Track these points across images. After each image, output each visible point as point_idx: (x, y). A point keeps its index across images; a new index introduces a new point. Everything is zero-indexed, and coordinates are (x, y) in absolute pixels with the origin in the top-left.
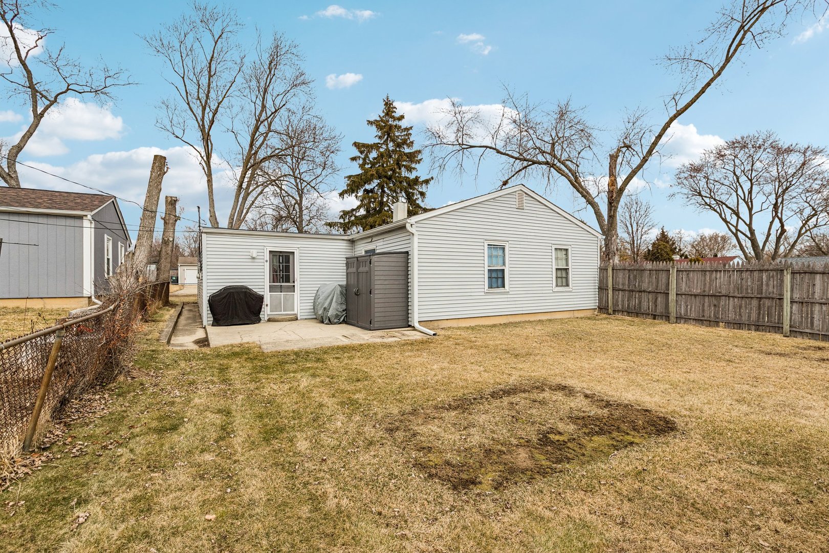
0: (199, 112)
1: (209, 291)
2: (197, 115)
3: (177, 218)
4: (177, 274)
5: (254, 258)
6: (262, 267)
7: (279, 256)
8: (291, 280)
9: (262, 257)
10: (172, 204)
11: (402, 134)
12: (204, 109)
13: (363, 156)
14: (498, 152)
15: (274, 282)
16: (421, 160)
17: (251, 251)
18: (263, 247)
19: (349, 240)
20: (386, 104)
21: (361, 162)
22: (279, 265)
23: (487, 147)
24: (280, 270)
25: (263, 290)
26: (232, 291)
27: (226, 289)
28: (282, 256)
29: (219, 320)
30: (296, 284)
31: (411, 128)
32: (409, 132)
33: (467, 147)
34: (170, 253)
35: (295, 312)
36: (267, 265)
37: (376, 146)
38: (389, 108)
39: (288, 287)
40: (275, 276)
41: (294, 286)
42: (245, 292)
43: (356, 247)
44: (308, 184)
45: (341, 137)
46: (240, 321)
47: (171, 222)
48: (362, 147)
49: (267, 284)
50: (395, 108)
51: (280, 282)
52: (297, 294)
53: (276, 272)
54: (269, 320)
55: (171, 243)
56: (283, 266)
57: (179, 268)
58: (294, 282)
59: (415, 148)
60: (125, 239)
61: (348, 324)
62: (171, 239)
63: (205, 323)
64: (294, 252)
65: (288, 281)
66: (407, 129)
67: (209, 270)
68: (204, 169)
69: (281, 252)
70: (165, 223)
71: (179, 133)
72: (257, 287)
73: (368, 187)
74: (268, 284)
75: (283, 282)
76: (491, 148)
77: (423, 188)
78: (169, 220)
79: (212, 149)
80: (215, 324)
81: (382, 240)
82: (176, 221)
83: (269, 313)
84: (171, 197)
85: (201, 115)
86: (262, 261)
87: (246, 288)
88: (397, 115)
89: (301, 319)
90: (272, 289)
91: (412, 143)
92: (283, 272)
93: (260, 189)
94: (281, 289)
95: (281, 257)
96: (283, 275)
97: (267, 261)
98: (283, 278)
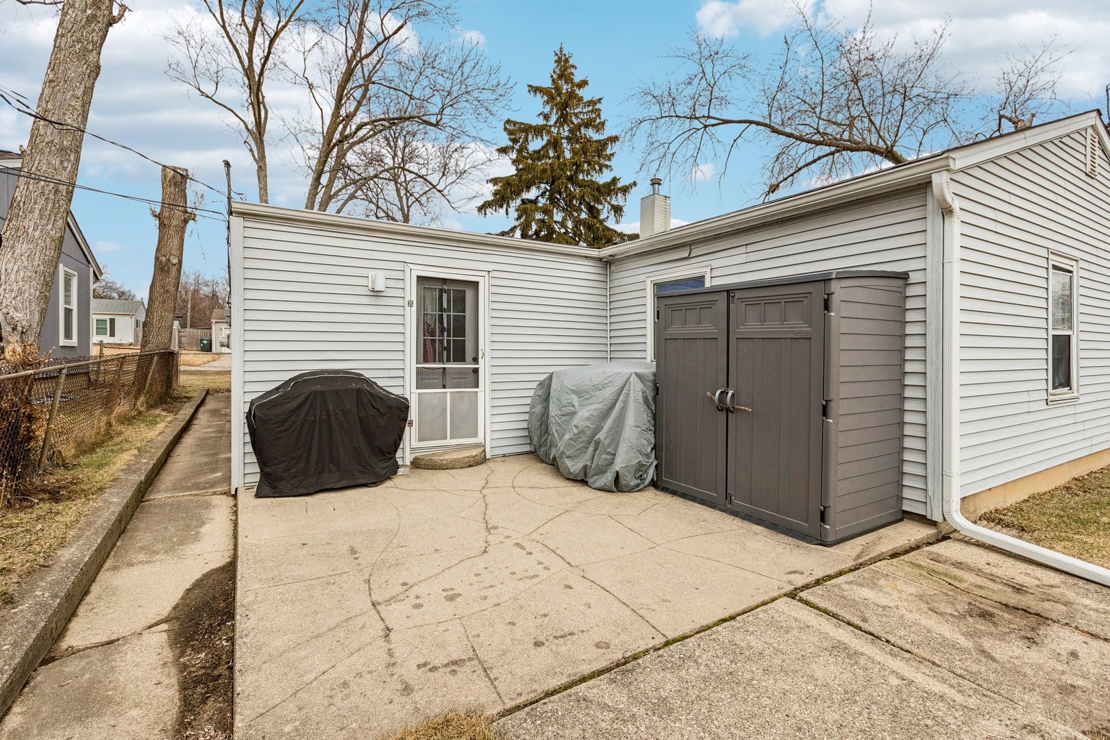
0: (242, 39)
1: (249, 388)
2: (238, 46)
3: (188, 217)
4: (211, 335)
5: (376, 294)
6: (399, 320)
7: (441, 291)
8: (469, 354)
9: (399, 293)
10: (175, 185)
11: (585, 110)
12: (252, 36)
13: (517, 147)
14: (774, 131)
15: (426, 360)
16: (612, 155)
17: (371, 273)
18: (400, 266)
19: (600, 259)
20: (558, 61)
21: (514, 156)
22: (441, 317)
23: (751, 122)
24: (442, 330)
25: (399, 382)
26: (319, 388)
27: (300, 382)
28: (448, 292)
29: (280, 479)
30: (481, 365)
31: (599, 100)
32: (596, 107)
33: (717, 122)
34: (172, 289)
35: (480, 439)
36: (412, 315)
37: (539, 131)
38: (564, 68)
39: (462, 372)
40: (429, 343)
41: (476, 371)
42: (359, 391)
43: (614, 276)
44: (417, 200)
45: (509, 85)
46: (341, 479)
47: (175, 222)
48: (518, 132)
49: (411, 364)
50: (573, 66)
51: (441, 361)
52: (484, 392)
53: (432, 334)
54: (416, 464)
55: (174, 269)
56: (449, 317)
57: (214, 327)
58: (476, 360)
59: (607, 133)
60: (86, 263)
61: (665, 490)
62: (175, 261)
63: (237, 481)
64: (477, 283)
65: (460, 358)
66: (592, 103)
67: (249, 326)
68: (251, 150)
69: (445, 281)
70: (162, 226)
71: (209, 88)
72: (386, 374)
73: (526, 196)
74: (414, 366)
75: (448, 360)
76: (758, 124)
77: (618, 200)
78: (169, 218)
79: (266, 118)
80: (267, 490)
81: (743, 250)
82: (186, 221)
83: (415, 444)
84: (174, 170)
85: (246, 46)
86: (399, 302)
87: (360, 379)
88: (577, 79)
89: (494, 457)
90: (423, 379)
91: (603, 124)
92: (449, 335)
93: (351, 189)
94: (444, 380)
95: (445, 295)
96: (449, 341)
97: (410, 304)
98: (448, 349)
